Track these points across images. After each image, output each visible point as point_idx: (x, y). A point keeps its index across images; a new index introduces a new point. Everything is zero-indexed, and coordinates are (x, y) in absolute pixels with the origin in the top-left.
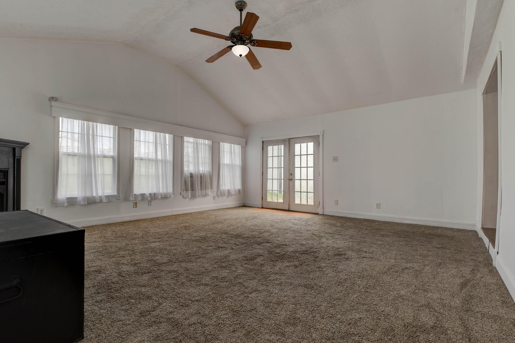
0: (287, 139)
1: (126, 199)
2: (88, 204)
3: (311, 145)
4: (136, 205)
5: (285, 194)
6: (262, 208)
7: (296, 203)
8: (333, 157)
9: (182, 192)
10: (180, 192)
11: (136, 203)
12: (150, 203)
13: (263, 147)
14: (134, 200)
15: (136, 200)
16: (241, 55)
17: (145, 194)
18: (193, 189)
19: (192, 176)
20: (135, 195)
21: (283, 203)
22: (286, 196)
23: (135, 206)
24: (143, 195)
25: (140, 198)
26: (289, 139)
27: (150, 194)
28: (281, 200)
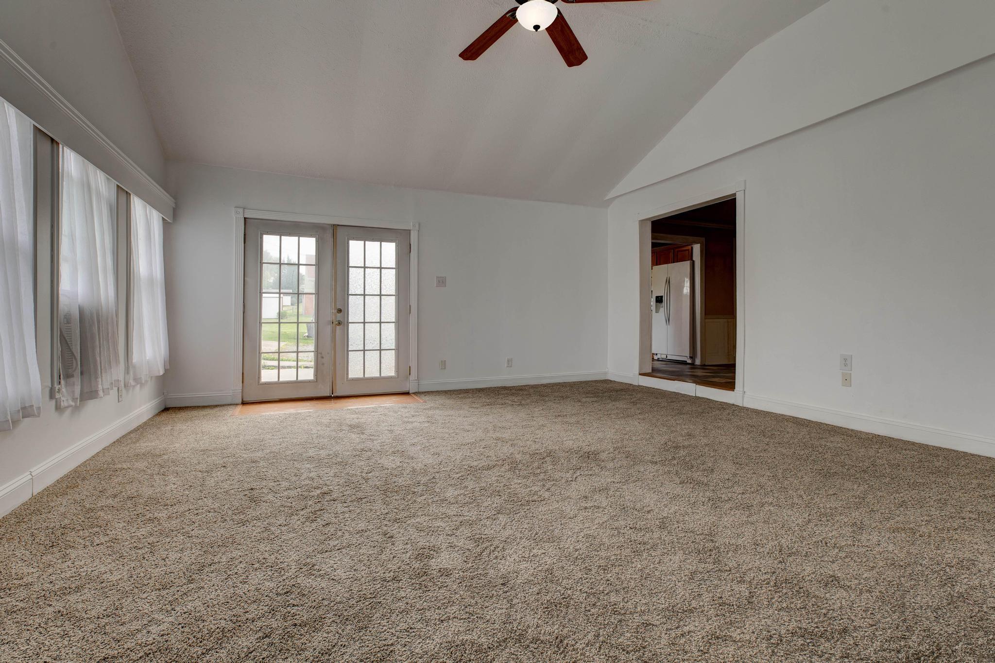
0: (329, 225)
3: (390, 249)
5: (322, 358)
6: (244, 403)
7: (351, 376)
8: (437, 277)
9: (56, 387)
10: (50, 384)
13: (245, 235)
16: (537, 27)
21: (317, 382)
22: (323, 364)
26: (335, 227)
28: (308, 375)
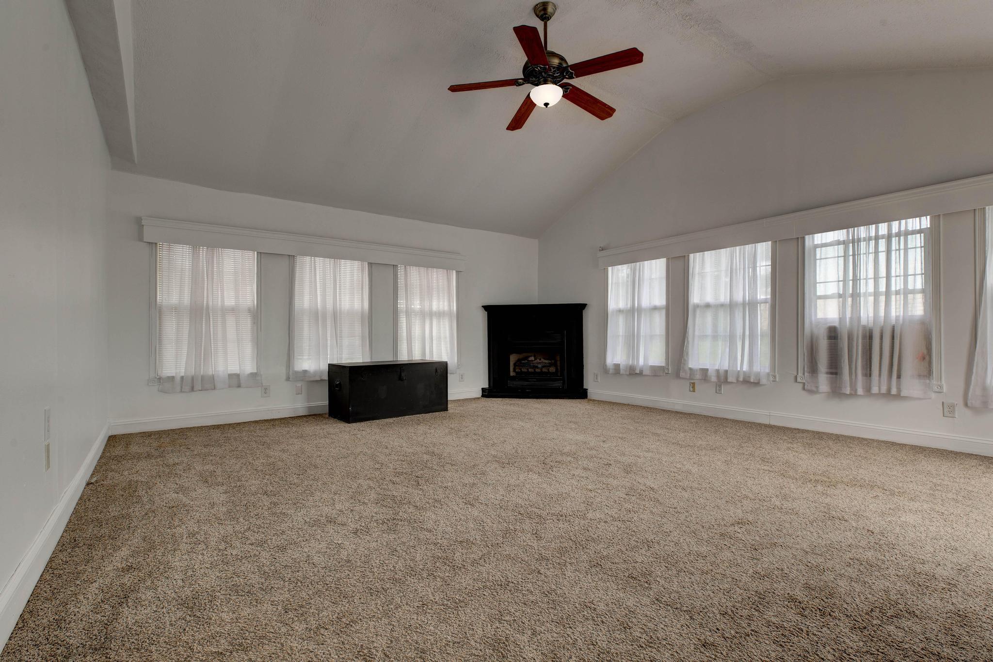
1: (677, 375)
2: (630, 374)
4: (693, 387)
9: (800, 374)
10: (796, 374)
11: (694, 384)
12: (718, 388)
14: (688, 377)
15: (693, 379)
16: (546, 105)
17: (707, 370)
18: (834, 369)
19: (833, 334)
20: (690, 369)
23: (692, 389)
24: (705, 371)
25: (698, 376)
27: (718, 371)
